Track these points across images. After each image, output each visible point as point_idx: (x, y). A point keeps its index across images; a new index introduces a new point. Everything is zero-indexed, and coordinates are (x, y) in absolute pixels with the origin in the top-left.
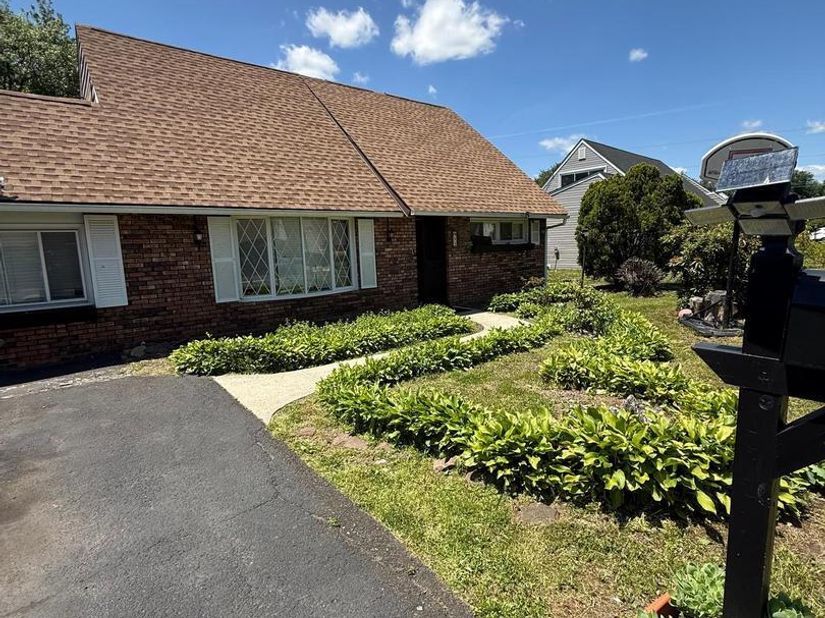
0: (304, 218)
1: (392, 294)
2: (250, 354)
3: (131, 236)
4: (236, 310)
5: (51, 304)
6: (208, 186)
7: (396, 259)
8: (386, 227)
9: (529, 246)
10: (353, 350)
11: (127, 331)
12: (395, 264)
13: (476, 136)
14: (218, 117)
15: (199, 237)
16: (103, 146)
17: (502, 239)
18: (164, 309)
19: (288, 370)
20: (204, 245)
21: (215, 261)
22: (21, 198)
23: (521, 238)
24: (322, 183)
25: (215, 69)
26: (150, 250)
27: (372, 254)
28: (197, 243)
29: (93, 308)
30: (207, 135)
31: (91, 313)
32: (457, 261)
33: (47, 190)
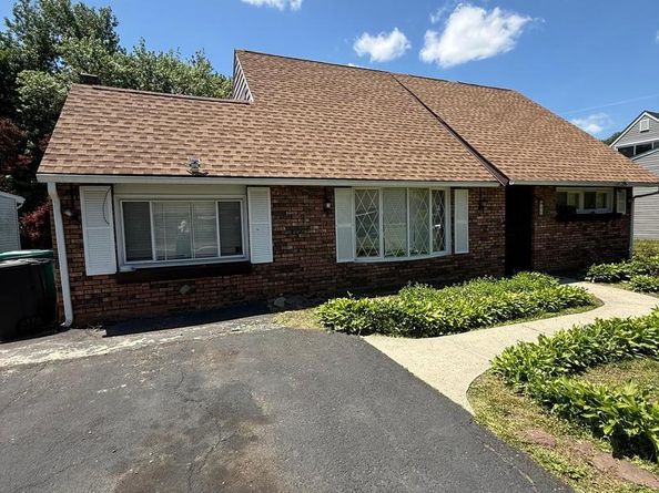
0: (411, 189)
1: (481, 259)
2: (393, 317)
3: (279, 205)
4: (351, 268)
5: (220, 259)
6: (336, 162)
7: (486, 226)
8: (479, 196)
9: (615, 216)
10: (484, 319)
11: (271, 284)
12: (486, 231)
13: (545, 112)
14: (336, 108)
15: (328, 206)
16: (260, 133)
17: (585, 208)
18: (298, 266)
19: (430, 336)
20: (330, 212)
21: (338, 226)
22: (210, 174)
23: (604, 207)
24: (424, 158)
25: (328, 73)
26: (291, 217)
27: (466, 222)
28: (326, 210)
29: (248, 263)
30: (330, 121)
31: (246, 268)
32: (543, 230)
33: (226, 167)
